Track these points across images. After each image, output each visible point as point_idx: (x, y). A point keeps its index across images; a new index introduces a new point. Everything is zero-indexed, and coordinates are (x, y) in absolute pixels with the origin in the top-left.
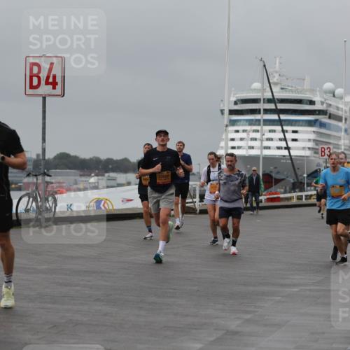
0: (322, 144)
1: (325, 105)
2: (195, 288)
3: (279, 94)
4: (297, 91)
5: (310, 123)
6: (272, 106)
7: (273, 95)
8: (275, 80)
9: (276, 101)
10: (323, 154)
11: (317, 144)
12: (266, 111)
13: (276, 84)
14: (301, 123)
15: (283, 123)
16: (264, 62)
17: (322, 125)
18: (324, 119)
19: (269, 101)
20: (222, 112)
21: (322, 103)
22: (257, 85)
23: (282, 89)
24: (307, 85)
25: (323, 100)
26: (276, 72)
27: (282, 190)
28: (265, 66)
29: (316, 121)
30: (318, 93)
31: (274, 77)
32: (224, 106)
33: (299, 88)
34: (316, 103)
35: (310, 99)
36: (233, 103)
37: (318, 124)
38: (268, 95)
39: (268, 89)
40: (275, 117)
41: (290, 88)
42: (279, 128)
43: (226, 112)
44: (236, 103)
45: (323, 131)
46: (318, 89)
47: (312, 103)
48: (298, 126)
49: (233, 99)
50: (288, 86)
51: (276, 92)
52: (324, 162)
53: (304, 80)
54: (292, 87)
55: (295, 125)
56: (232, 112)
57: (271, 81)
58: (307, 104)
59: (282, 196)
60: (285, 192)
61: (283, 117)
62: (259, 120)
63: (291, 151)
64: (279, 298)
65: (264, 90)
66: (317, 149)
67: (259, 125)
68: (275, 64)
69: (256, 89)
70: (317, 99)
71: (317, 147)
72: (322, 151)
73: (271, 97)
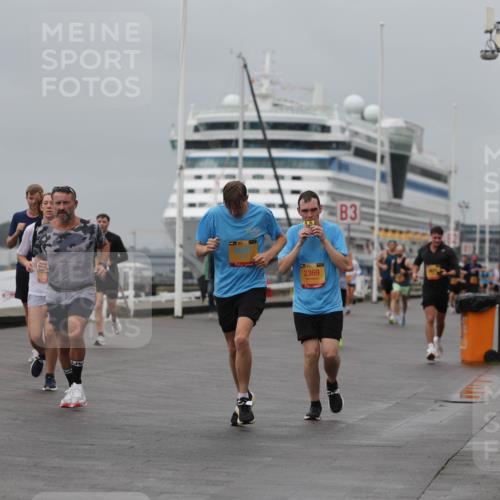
0: (341, 200)
1: (347, 133)
2: (127, 443)
3: (269, 115)
4: (300, 109)
5: (322, 164)
6: (257, 135)
7: (259, 117)
8: (263, 91)
9: (265, 126)
10: (344, 215)
11: (333, 200)
12: (248, 143)
13: (265, 97)
14: (306, 164)
15: (276, 163)
16: (244, 59)
17: (343, 167)
18: (346, 157)
19: (253, 126)
20: (174, 144)
21: (343, 130)
22: (232, 99)
23: (275, 105)
24: (317, 99)
25: (344, 125)
26: (266, 77)
27: (275, 277)
28: (245, 66)
29: (332, 160)
30: (336, 113)
31: (261, 85)
32: (176, 134)
33: (304, 103)
34: (333, 129)
35: (323, 123)
36: (192, 129)
37: (335, 165)
38: (252, 116)
39: (252, 105)
40: (262, 153)
41: (288, 104)
42: (269, 172)
43: (181, 145)
44: (196, 129)
45: (344, 176)
46: (336, 106)
47: (325, 129)
48: (303, 168)
49: (193, 122)
50: (285, 100)
51: (265, 111)
52: (345, 230)
53: (311, 90)
54: (292, 102)
55: (296, 167)
56: (190, 145)
57: (256, 92)
58: (316, 131)
59: (274, 286)
60: (280, 281)
61: (277, 153)
62: (235, 159)
63: (289, 211)
64: (269, 459)
65: (244, 108)
66: (334, 208)
67: (236, 166)
68: (264, 63)
69: (231, 105)
70: (334, 122)
71: (333, 204)
72: (342, 212)
73: (256, 119)
